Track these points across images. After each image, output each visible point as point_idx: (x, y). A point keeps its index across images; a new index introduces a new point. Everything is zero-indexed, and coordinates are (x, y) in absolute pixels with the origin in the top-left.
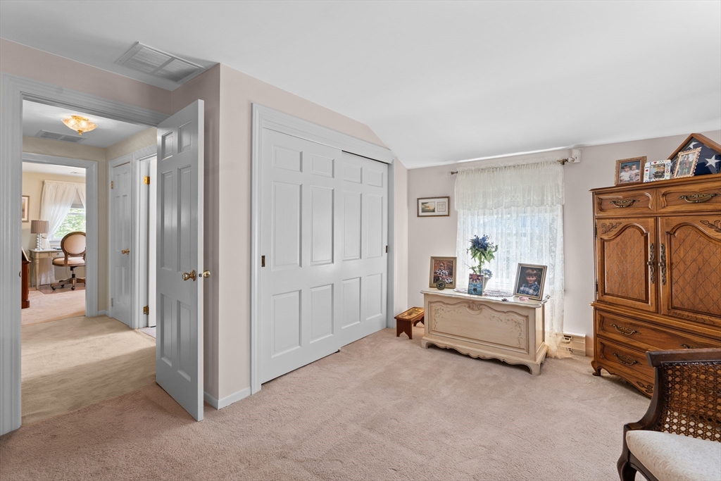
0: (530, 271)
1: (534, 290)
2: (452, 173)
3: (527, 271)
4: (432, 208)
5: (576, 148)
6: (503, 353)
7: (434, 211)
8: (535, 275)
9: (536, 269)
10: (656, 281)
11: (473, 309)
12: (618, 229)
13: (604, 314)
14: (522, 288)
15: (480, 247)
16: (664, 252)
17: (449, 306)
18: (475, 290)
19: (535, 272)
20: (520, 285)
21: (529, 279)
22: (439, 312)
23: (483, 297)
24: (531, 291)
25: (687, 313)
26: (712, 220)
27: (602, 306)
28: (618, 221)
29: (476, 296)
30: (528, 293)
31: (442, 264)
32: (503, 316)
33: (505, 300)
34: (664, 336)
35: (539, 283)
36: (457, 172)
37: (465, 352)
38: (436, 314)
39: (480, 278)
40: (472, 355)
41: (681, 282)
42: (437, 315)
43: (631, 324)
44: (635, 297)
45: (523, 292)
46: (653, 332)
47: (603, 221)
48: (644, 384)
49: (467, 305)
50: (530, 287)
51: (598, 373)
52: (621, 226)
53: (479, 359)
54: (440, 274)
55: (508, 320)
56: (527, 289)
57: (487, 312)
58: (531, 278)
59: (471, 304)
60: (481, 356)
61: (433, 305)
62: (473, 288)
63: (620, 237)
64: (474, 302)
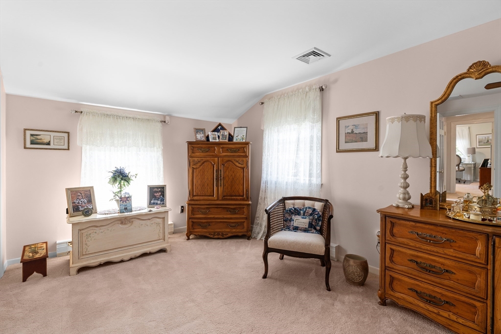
0: (156, 189)
1: (161, 201)
2: (76, 112)
3: (154, 190)
4: (46, 141)
5: (168, 115)
6: (148, 247)
7: (49, 144)
8: (160, 191)
9: (160, 188)
10: (217, 186)
11: (125, 224)
12: (201, 163)
13: (194, 206)
14: (152, 202)
15: (121, 176)
16: (221, 173)
17: (101, 228)
18: (126, 209)
19: (159, 190)
20: (151, 200)
21: (156, 194)
22: (92, 235)
23: (133, 213)
24: (159, 202)
25: (228, 197)
26: (237, 159)
27: (193, 202)
28: (201, 158)
29: (129, 213)
30: (157, 204)
31: (79, 194)
32: (148, 222)
33: (150, 211)
34: (220, 209)
35: (163, 196)
36: (82, 112)
37: (119, 260)
38: (87, 238)
39: (128, 199)
40: (126, 259)
41: (227, 185)
42: (89, 239)
43: (207, 208)
44: (209, 194)
45: (154, 203)
46: (216, 209)
47: (194, 158)
48: (212, 233)
49: (119, 222)
50: (158, 200)
51: (189, 239)
52: (203, 161)
53: (131, 259)
54: (79, 203)
55: (152, 224)
56: (156, 201)
57: (137, 222)
58: (157, 194)
59: (123, 221)
60: (133, 257)
61: (83, 231)
62: (124, 208)
63: (201, 167)
64: (126, 218)
